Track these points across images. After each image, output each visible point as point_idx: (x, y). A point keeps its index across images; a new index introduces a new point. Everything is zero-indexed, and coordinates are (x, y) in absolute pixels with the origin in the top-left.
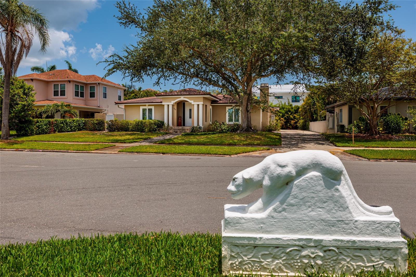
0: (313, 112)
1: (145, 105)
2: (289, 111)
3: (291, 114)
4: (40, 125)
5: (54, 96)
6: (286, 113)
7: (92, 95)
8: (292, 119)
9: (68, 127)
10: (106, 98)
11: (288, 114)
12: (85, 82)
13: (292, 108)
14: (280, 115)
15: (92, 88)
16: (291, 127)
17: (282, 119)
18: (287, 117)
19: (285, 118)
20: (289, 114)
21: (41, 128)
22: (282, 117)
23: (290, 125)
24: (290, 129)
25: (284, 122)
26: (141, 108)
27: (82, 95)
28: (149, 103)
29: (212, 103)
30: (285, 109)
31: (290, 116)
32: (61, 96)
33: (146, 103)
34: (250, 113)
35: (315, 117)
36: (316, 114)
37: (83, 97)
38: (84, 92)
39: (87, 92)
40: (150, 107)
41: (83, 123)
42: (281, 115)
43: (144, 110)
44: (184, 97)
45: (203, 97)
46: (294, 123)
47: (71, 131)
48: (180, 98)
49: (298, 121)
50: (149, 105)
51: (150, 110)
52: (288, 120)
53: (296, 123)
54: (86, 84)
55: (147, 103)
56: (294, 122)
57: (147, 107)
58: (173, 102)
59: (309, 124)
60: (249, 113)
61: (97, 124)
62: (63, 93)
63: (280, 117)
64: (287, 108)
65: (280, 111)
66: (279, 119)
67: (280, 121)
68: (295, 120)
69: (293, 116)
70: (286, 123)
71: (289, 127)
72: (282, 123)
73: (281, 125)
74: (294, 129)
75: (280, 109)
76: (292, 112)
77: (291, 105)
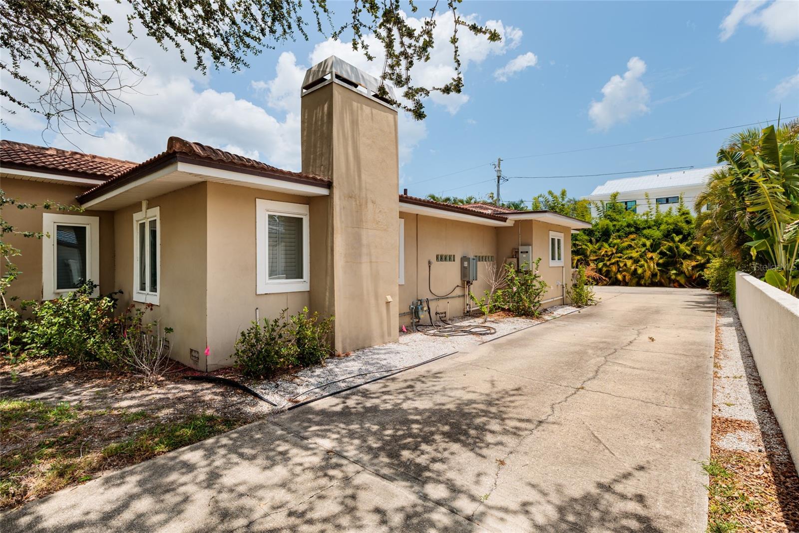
2: (678, 231)
3: (681, 241)
6: (667, 236)
8: (686, 257)
11: (674, 241)
13: (688, 222)
14: (644, 245)
16: (682, 280)
17: (649, 255)
18: (670, 249)
19: (662, 254)
20: (677, 239)
22: (654, 247)
23: (680, 273)
24: (681, 286)
25: (658, 265)
30: (663, 227)
31: (677, 247)
35: (754, 253)
42: (648, 243)
46: (694, 267)
49: (708, 261)
52: (671, 260)
53: (702, 267)
56: (694, 263)
63: (643, 249)
64: (670, 221)
65: (645, 232)
66: (641, 256)
67: (642, 262)
68: (699, 258)
69: (688, 245)
70: (665, 267)
71: (678, 281)
72: (649, 267)
73: (648, 274)
74: (693, 287)
75: (649, 227)
76: (685, 232)
77: (683, 214)
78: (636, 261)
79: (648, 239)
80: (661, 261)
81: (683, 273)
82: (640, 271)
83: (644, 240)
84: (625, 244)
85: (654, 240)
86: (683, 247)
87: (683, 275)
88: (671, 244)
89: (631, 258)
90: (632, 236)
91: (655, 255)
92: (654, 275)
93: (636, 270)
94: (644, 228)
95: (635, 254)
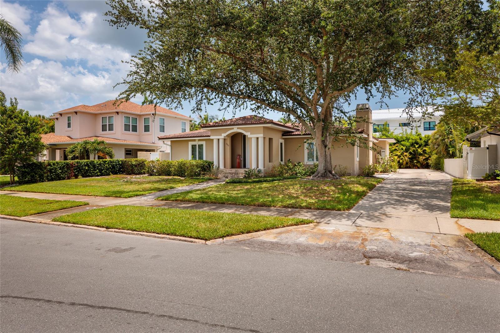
0: (448, 144)
1: (195, 140)
2: (417, 143)
3: (418, 147)
4: (53, 169)
5: (103, 131)
6: (412, 145)
7: (147, 129)
8: (421, 154)
9: (96, 170)
10: (164, 132)
11: (415, 147)
12: (139, 113)
13: (421, 139)
14: (402, 149)
15: (146, 120)
16: (419, 165)
17: (405, 154)
18: (414, 151)
19: (410, 153)
20: (417, 146)
21: (55, 172)
22: (407, 150)
23: (418, 162)
24: (418, 168)
26: (190, 144)
27: (135, 129)
28: (199, 137)
29: (283, 135)
30: (410, 141)
31: (417, 150)
32: (109, 130)
33: (195, 137)
34: (329, 149)
35: (451, 152)
36: (453, 147)
37: (136, 131)
38: (137, 125)
39: (141, 126)
40: (200, 143)
41: (121, 165)
42: (404, 148)
43: (194, 147)
44: (238, 128)
45: (263, 127)
46: (424, 160)
47: (101, 175)
48: (233, 129)
49: (430, 157)
50: (199, 140)
51: (201, 147)
52: (414, 156)
53: (427, 159)
54: (140, 116)
55: (197, 137)
56: (424, 158)
57: (197, 143)
58: (224, 135)
59: (443, 161)
60: (327, 148)
61: (136, 166)
62: (111, 128)
63: (402, 151)
64: (414, 138)
65: (402, 143)
66: (401, 154)
67: (402, 157)
68: (426, 155)
69: (421, 149)
70: (411, 159)
71: (417, 166)
72: (405, 159)
73: (405, 163)
74: (424, 168)
75: (404, 141)
76: (420, 144)
77: (418, 135)
78: (399, 157)
79: (404, 146)
80: (410, 157)
81: (420, 162)
82: (401, 161)
83: (402, 147)
84: (393, 149)
85: (406, 147)
86: (419, 150)
87: (419, 163)
88: (414, 149)
89: (397, 155)
90: (396, 145)
91: (407, 154)
92: (407, 163)
93: (399, 161)
94: (401, 141)
95: (399, 154)
